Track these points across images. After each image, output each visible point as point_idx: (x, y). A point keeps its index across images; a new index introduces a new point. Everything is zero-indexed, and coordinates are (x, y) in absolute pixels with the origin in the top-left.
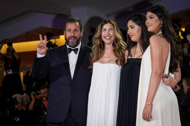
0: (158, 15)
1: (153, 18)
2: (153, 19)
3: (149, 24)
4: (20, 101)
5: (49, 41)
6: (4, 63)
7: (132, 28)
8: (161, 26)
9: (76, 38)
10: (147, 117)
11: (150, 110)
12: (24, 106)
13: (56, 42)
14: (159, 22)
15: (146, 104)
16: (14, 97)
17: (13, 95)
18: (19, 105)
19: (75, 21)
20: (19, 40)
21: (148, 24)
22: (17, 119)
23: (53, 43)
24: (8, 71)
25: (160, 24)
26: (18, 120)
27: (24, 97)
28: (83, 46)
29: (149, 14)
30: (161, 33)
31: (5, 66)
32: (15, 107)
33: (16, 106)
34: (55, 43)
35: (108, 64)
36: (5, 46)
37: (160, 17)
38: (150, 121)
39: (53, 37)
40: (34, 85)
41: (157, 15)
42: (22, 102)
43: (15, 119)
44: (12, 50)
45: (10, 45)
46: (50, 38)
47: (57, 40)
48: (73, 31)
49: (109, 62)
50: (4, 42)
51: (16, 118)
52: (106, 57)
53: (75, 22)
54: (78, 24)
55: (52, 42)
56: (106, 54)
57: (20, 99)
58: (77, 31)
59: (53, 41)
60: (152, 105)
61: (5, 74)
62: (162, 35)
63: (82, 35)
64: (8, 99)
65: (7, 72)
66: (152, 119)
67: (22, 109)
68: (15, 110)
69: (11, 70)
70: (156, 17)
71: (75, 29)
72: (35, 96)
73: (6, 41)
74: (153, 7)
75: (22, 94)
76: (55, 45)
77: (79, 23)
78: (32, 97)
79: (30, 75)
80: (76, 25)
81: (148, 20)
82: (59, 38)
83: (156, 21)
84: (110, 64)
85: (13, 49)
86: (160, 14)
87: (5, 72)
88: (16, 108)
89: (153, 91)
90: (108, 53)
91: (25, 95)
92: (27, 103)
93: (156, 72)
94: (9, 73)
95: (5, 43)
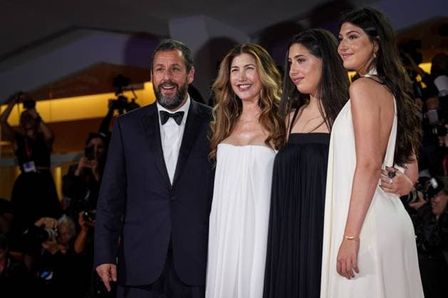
0: (368, 29)
1: (356, 37)
2: (355, 40)
3: (348, 52)
4: (53, 232)
5: (121, 95)
6: (16, 147)
7: (300, 61)
8: (375, 56)
9: (177, 85)
10: (348, 269)
11: (354, 252)
12: (64, 245)
13: (136, 97)
14: (370, 47)
15: (344, 238)
16: (38, 224)
17: (38, 219)
18: (50, 242)
19: (174, 47)
20: (51, 95)
21: (345, 50)
22: (47, 276)
23: (130, 100)
24: (25, 165)
25: (373, 52)
26: (50, 277)
27: (62, 224)
28: (195, 107)
29: (347, 28)
30: (375, 73)
31: (18, 153)
32: (42, 247)
33: (45, 246)
34: (133, 100)
35: (249, 147)
36: (18, 107)
37: (372, 35)
38: (353, 277)
39: (129, 87)
40: (88, 196)
41: (365, 31)
42: (57, 235)
43: (43, 276)
44: (35, 116)
45: (30, 105)
46: (123, 88)
47: (137, 92)
48: (169, 71)
49: (251, 142)
50: (17, 98)
51: (45, 273)
52: (246, 131)
53: (173, 49)
54: (180, 53)
55: (126, 99)
56: (247, 122)
57: (54, 229)
58: (178, 70)
59: (129, 95)
60: (358, 241)
61: (19, 172)
62: (377, 79)
63: (191, 80)
64: (25, 231)
65: (22, 169)
66: (358, 272)
67: (59, 252)
68: (42, 253)
69: (32, 163)
70: (363, 36)
71: (173, 65)
72: (88, 221)
73: (21, 97)
74: (358, 13)
75: (57, 217)
76: (133, 105)
77: (183, 52)
78: (81, 222)
79: (77, 173)
80: (176, 55)
81: (346, 41)
82: (142, 88)
83: (364, 44)
84: (254, 147)
85: (38, 114)
86: (372, 29)
87: (18, 168)
88: (46, 250)
89: (360, 209)
90: (251, 122)
91: (64, 219)
92: (68, 237)
93: (368, 166)
94: (27, 170)
95: (18, 102)
